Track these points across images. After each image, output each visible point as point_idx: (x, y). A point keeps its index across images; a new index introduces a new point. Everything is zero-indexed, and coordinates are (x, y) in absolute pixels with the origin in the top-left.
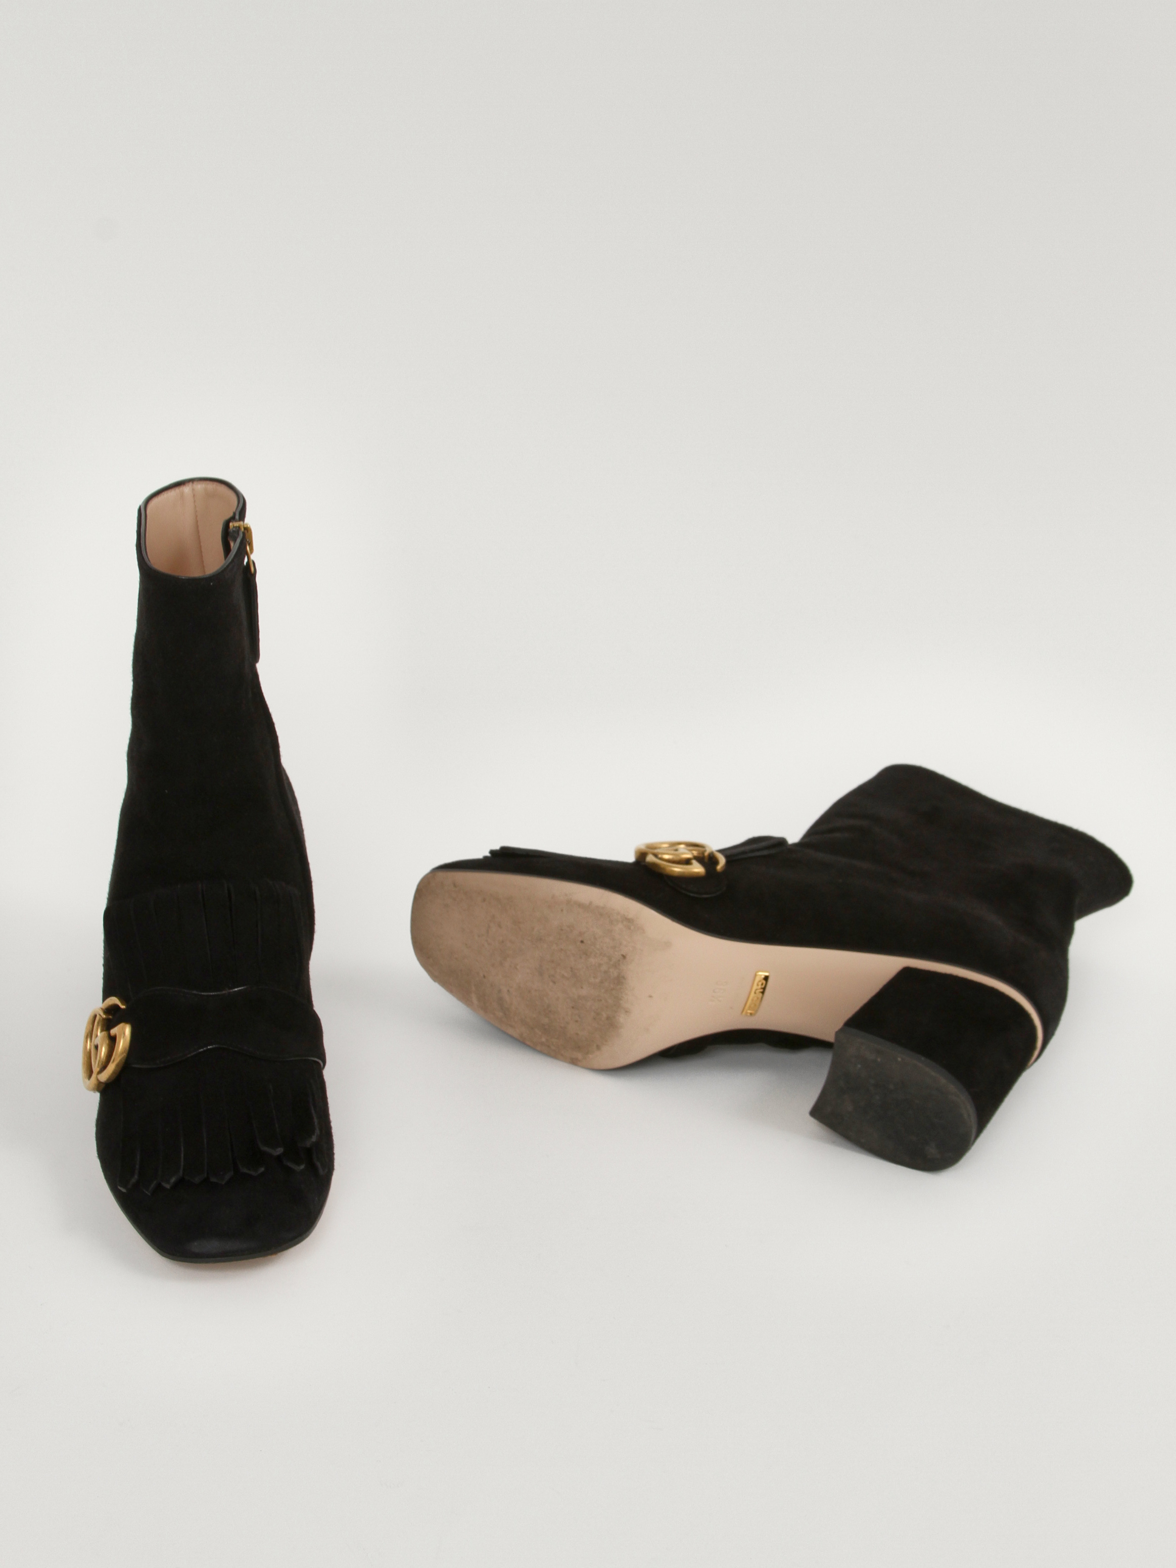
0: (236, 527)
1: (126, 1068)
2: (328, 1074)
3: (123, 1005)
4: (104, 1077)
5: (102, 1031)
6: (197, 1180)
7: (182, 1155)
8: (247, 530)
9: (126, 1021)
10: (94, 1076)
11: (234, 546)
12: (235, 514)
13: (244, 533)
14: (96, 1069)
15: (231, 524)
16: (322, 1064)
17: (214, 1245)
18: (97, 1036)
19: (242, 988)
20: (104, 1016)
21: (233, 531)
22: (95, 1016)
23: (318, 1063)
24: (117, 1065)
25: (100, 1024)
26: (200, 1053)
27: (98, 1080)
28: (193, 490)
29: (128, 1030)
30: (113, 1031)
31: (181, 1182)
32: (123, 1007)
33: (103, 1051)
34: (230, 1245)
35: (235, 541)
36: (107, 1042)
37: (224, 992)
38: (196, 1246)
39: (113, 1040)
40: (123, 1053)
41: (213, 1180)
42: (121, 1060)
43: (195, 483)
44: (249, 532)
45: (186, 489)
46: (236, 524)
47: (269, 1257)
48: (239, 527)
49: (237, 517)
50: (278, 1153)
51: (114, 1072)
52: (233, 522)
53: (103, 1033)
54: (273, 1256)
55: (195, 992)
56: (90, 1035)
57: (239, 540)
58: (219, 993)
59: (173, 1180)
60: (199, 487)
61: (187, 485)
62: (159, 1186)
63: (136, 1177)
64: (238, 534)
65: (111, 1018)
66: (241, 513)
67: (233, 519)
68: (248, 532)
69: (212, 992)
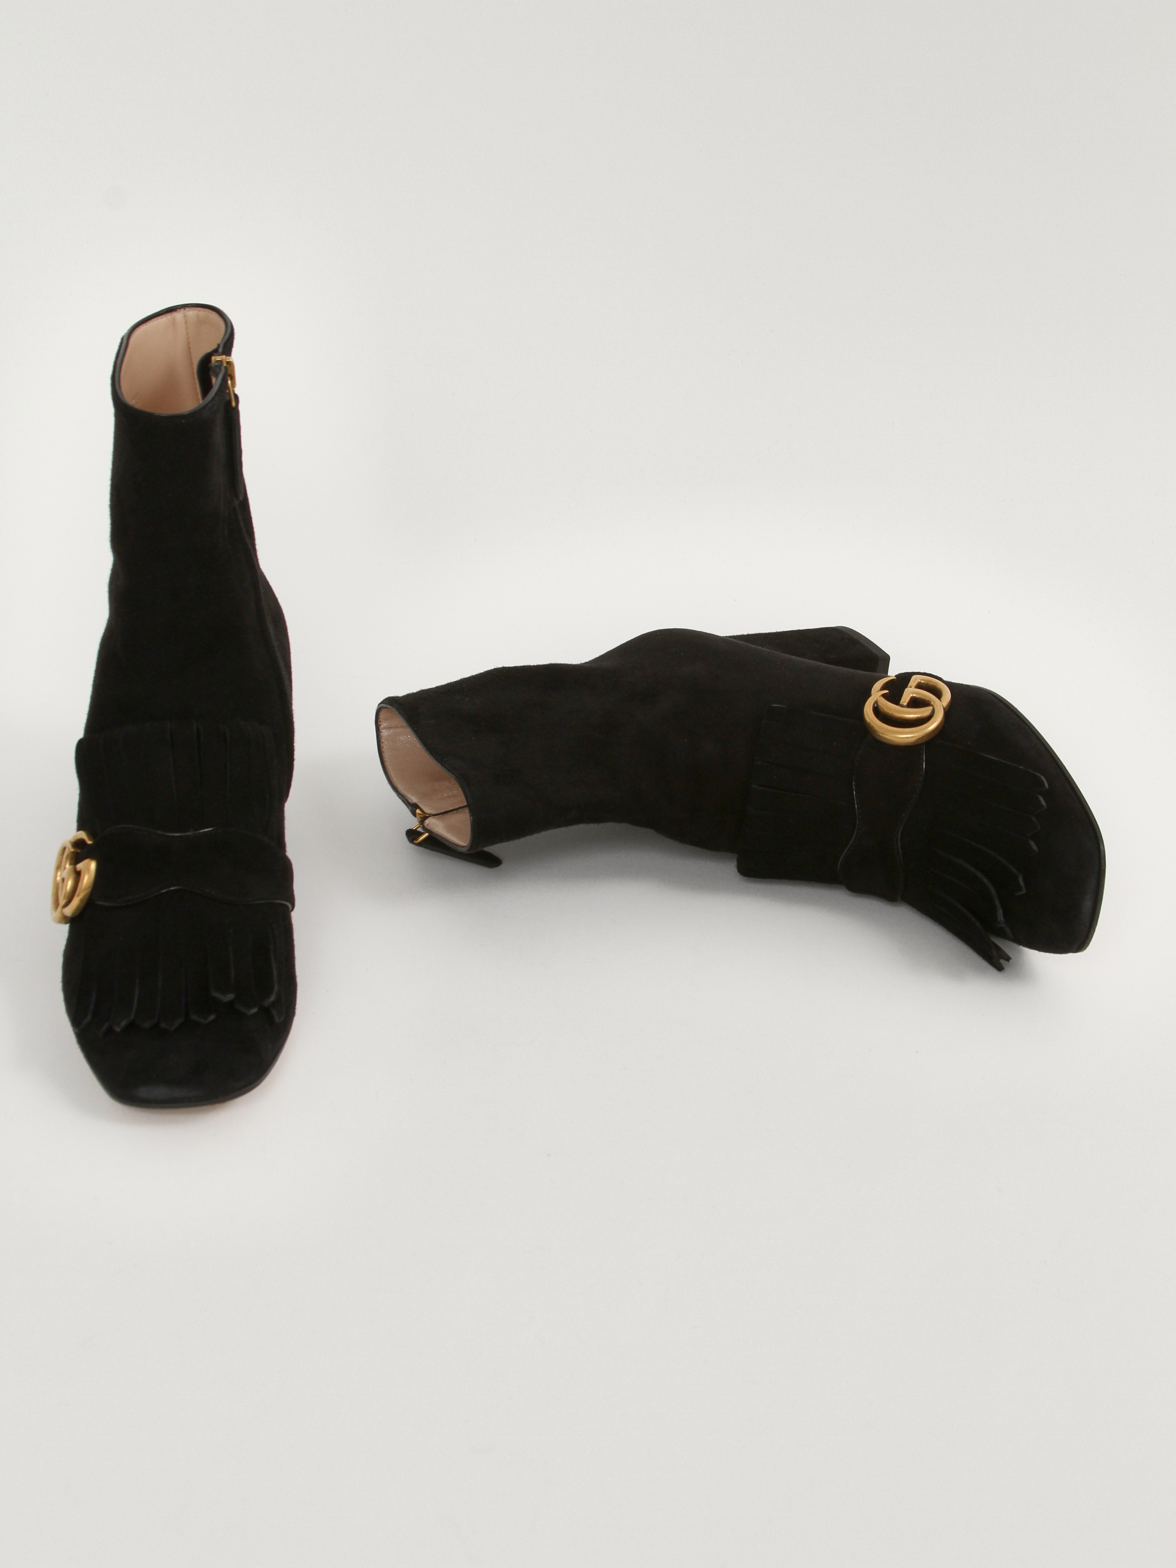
0: (219, 361)
1: (89, 905)
2: (296, 916)
3: (90, 840)
4: (69, 911)
5: (70, 865)
6: (147, 1025)
7: (136, 998)
8: (230, 364)
9: (92, 857)
10: (59, 909)
11: (216, 382)
12: (219, 345)
13: (226, 368)
14: (62, 902)
15: (213, 358)
16: (291, 908)
17: (161, 1091)
18: (65, 868)
19: (211, 829)
20: (72, 850)
21: (216, 366)
22: (64, 849)
23: (286, 906)
24: (81, 901)
25: (69, 859)
26: (162, 894)
27: (62, 914)
28: (185, 316)
29: (93, 865)
30: (80, 866)
31: (131, 1026)
32: (90, 842)
33: (70, 884)
34: (177, 1093)
35: (217, 376)
36: (74, 876)
37: (188, 834)
38: (143, 1092)
39: (78, 875)
40: (89, 888)
41: (163, 1025)
42: (85, 896)
43: (187, 309)
44: (232, 367)
45: (178, 315)
46: (219, 358)
47: (217, 1105)
48: (221, 361)
49: (220, 350)
50: (228, 1000)
51: (78, 908)
52: (215, 356)
53: (71, 866)
54: (221, 1105)
55: (159, 832)
56: (58, 867)
57: (221, 376)
58: (183, 834)
59: (123, 1023)
60: (191, 313)
61: (179, 310)
62: (110, 1030)
63: (89, 1017)
64: (220, 370)
65: (79, 852)
66: (227, 346)
67: (215, 352)
68: (230, 366)
69: (177, 833)
